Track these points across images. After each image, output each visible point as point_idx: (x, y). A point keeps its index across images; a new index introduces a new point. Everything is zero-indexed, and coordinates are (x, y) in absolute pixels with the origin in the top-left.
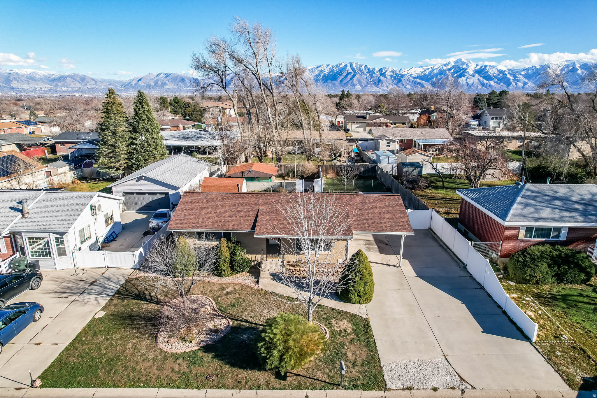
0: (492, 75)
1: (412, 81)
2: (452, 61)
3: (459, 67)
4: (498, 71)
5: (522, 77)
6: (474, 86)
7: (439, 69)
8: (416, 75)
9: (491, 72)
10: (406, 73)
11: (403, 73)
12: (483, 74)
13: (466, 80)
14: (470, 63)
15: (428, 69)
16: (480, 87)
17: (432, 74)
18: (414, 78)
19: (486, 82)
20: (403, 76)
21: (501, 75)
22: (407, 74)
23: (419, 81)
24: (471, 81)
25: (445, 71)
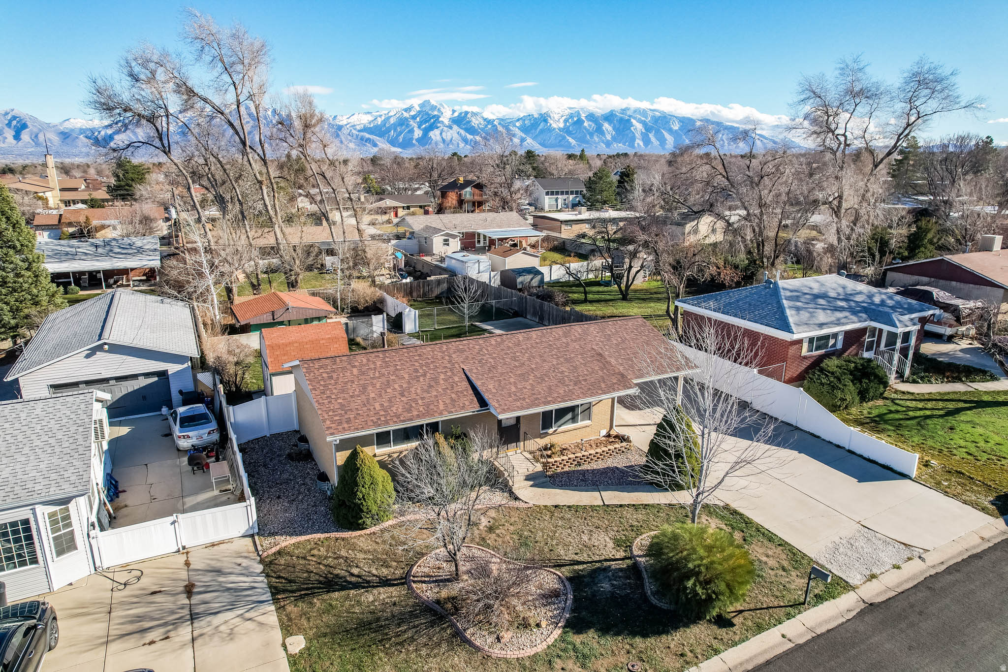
0: (476, 126)
1: (357, 136)
2: (416, 103)
3: (427, 114)
4: (485, 120)
5: (517, 130)
6: (453, 144)
7: (397, 116)
8: (362, 126)
9: (475, 122)
10: (345, 122)
11: (341, 123)
12: (464, 124)
13: (441, 134)
14: (444, 108)
15: (381, 116)
16: (463, 145)
17: (387, 126)
18: (359, 131)
19: (470, 137)
20: (340, 128)
21: (490, 126)
22: (346, 125)
23: (367, 136)
24: (448, 135)
25: (406, 119)
